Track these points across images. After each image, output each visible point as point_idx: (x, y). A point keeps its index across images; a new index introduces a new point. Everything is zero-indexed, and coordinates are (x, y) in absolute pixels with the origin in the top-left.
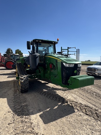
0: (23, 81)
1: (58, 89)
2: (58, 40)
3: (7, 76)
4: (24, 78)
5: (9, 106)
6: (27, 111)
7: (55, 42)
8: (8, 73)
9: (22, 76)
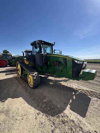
0: (35, 78)
1: (61, 81)
2: (55, 43)
3: (5, 74)
4: (36, 75)
5: (32, 106)
6: (56, 108)
7: (53, 44)
8: (3, 70)
9: (33, 74)
